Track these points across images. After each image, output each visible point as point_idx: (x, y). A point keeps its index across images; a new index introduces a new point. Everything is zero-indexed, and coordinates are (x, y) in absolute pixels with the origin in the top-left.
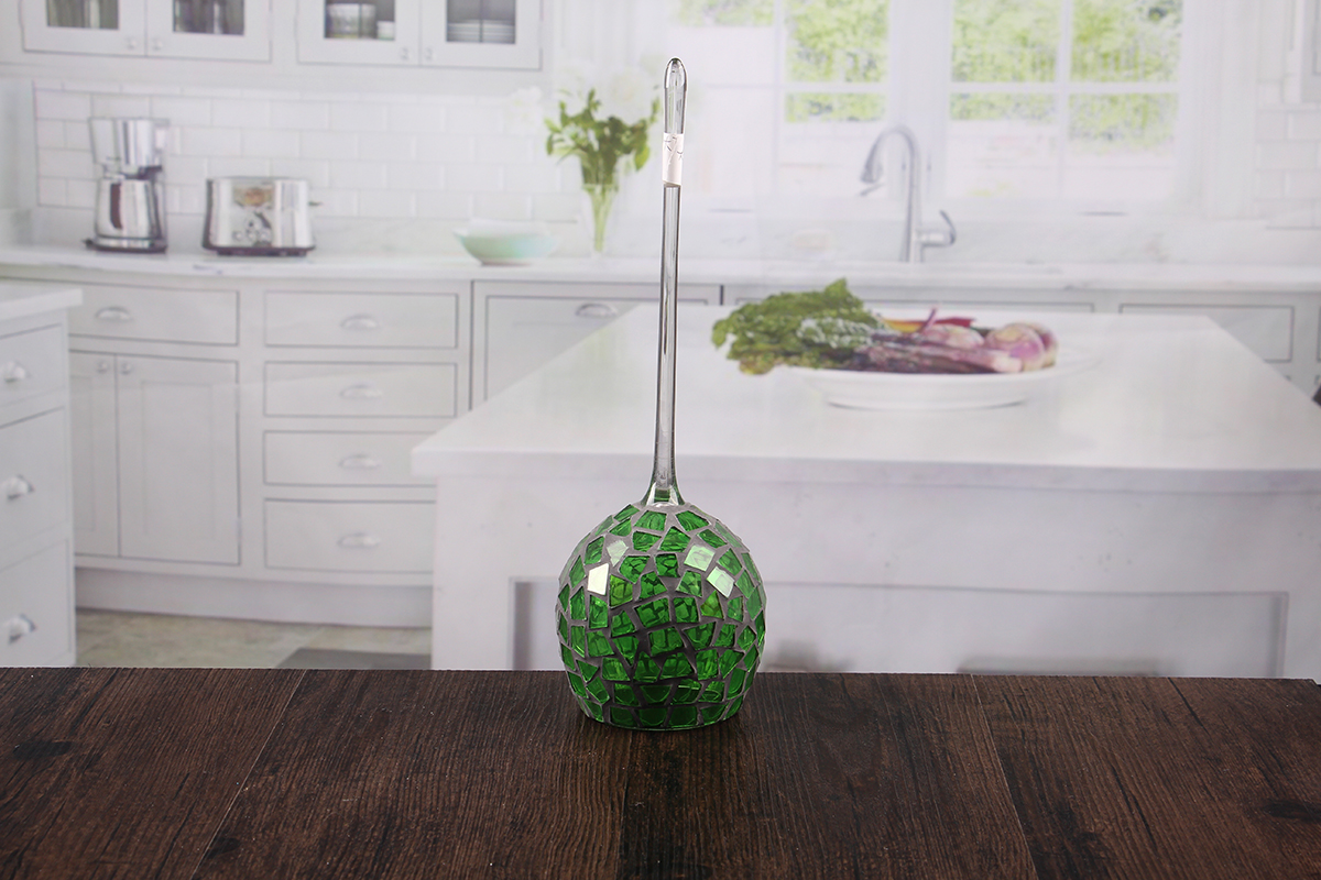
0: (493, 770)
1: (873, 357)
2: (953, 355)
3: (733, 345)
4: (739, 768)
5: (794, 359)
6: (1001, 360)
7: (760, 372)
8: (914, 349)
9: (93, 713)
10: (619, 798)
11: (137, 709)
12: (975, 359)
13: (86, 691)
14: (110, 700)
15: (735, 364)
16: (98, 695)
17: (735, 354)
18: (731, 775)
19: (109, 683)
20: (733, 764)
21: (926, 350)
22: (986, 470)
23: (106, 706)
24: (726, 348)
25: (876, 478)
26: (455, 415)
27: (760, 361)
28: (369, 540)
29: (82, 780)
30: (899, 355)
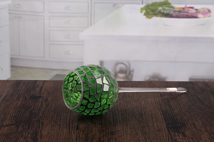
0: (130, 102)
1: (173, 15)
2: (190, 15)
3: (145, 13)
4: (182, 102)
5: (157, 16)
6: (200, 15)
7: (150, 18)
8: (181, 13)
9: (43, 90)
10: (159, 108)
11: (52, 89)
12: (195, 15)
13: (40, 85)
14: (45, 87)
15: (145, 17)
16: (42, 86)
17: (145, 15)
18: (181, 103)
19: (44, 83)
20: (181, 101)
21: (184, 14)
22: (196, 38)
23: (45, 88)
24: (143, 13)
25: (173, 40)
26: (88, 27)
27: (150, 16)
28: (71, 53)
29: (46, 104)
30: (178, 15)
